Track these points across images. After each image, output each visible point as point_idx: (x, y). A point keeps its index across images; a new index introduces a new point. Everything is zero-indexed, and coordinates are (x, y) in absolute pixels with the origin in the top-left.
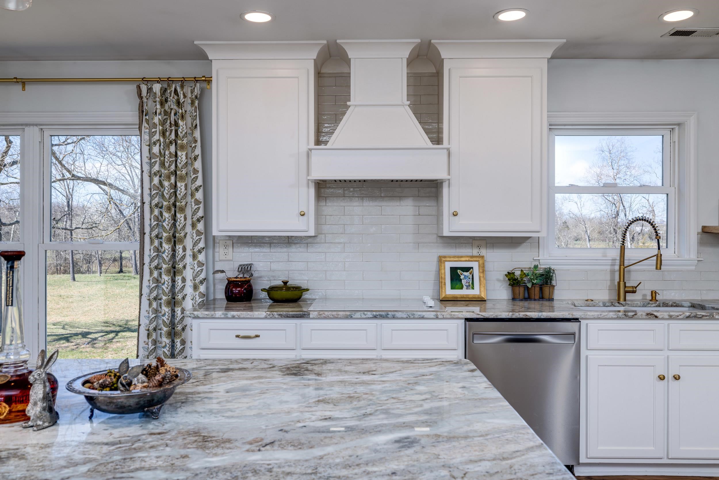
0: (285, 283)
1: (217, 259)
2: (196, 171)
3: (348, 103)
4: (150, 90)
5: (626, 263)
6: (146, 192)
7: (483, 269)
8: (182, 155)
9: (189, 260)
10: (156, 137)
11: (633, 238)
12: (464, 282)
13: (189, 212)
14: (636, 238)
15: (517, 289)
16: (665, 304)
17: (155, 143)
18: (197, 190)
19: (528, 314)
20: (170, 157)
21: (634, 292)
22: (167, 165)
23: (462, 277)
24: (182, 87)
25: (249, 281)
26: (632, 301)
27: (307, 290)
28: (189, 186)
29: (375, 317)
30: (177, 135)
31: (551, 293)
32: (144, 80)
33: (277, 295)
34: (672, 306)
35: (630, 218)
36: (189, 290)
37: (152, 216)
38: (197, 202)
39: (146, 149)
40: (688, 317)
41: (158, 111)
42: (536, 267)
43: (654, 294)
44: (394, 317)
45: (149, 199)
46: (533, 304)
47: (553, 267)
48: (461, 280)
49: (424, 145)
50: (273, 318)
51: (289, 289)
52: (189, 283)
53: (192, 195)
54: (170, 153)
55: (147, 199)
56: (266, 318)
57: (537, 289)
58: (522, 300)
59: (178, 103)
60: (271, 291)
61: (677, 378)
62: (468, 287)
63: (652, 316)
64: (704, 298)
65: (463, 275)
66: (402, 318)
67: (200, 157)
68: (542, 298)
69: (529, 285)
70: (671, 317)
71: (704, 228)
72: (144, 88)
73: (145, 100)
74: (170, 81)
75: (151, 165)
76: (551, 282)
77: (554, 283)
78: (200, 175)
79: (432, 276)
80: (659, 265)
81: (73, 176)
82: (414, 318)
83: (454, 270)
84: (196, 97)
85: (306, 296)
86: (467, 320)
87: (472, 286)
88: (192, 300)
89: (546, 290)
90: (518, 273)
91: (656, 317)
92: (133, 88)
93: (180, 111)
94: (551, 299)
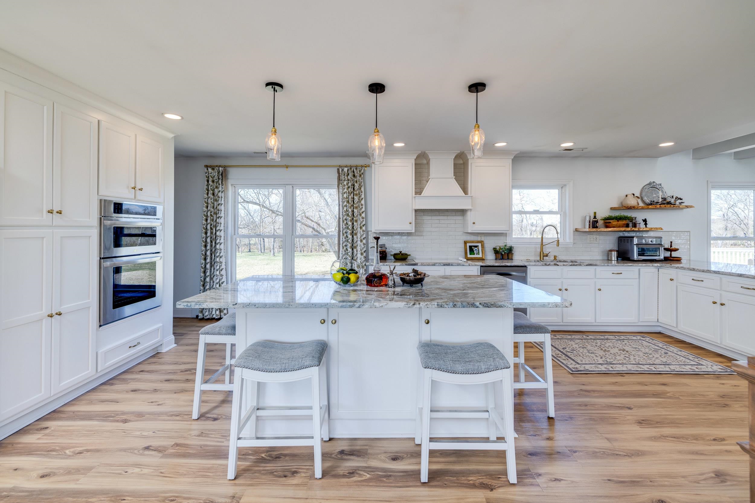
0: (401, 252)
1: (369, 242)
2: (362, 205)
3: (429, 177)
4: (343, 170)
5: (544, 244)
6: (341, 213)
7: (483, 246)
8: (356, 198)
9: (359, 242)
10: (345, 190)
11: (531, 233)
12: (475, 252)
13: (359, 222)
14: (532, 234)
15: (498, 255)
16: (560, 261)
17: (345, 193)
18: (362, 213)
19: (506, 264)
20: (351, 199)
21: (547, 256)
22: (350, 202)
23: (474, 250)
24: (356, 169)
25: (385, 251)
26: (546, 260)
27: (410, 255)
28: (359, 211)
29: (444, 265)
30: (354, 189)
31: (512, 257)
32: (340, 166)
33: (398, 257)
34: (563, 262)
35: (545, 225)
36: (359, 255)
37: (344, 224)
38: (363, 218)
39: (341, 195)
40: (571, 265)
41: (346, 179)
42: (506, 246)
43: (555, 257)
44: (452, 265)
45: (342, 217)
46: (504, 261)
47: (513, 246)
48: (474, 251)
49: (462, 195)
50: (403, 265)
51: (403, 254)
52: (359, 253)
53: (360, 215)
54: (351, 197)
55: (341, 217)
56: (400, 265)
57: (506, 255)
58: (500, 259)
59: (354, 176)
60: (395, 255)
61: (566, 290)
62: (477, 254)
63: (555, 265)
64: (576, 258)
65: (475, 249)
66: (455, 266)
67: (364, 199)
68: (508, 259)
69: (503, 253)
70: (564, 265)
71: (576, 229)
72: (340, 170)
73: (340, 175)
74: (351, 167)
75: (343, 202)
76: (512, 252)
77: (513, 252)
78: (364, 206)
79: (463, 250)
80: (558, 244)
81: (244, 201)
82: (460, 266)
83: (470, 247)
84: (362, 173)
85: (409, 258)
86: (481, 266)
87: (478, 254)
88: (360, 259)
89: (510, 256)
90: (498, 248)
91: (558, 265)
92: (335, 170)
93: (355, 179)
94: (512, 259)
